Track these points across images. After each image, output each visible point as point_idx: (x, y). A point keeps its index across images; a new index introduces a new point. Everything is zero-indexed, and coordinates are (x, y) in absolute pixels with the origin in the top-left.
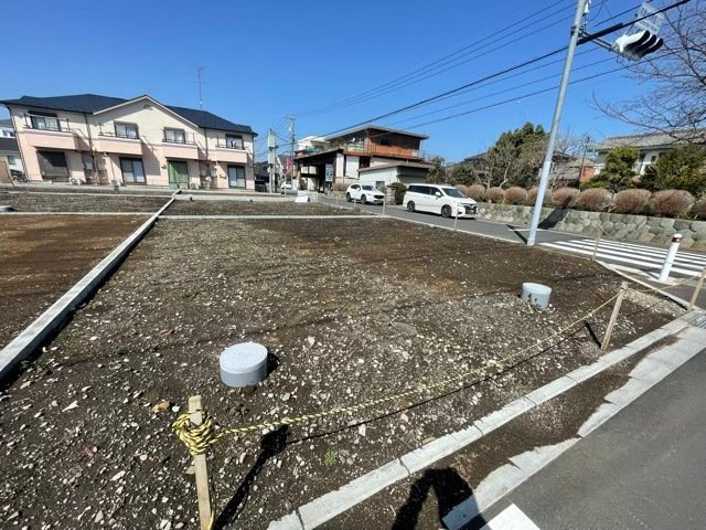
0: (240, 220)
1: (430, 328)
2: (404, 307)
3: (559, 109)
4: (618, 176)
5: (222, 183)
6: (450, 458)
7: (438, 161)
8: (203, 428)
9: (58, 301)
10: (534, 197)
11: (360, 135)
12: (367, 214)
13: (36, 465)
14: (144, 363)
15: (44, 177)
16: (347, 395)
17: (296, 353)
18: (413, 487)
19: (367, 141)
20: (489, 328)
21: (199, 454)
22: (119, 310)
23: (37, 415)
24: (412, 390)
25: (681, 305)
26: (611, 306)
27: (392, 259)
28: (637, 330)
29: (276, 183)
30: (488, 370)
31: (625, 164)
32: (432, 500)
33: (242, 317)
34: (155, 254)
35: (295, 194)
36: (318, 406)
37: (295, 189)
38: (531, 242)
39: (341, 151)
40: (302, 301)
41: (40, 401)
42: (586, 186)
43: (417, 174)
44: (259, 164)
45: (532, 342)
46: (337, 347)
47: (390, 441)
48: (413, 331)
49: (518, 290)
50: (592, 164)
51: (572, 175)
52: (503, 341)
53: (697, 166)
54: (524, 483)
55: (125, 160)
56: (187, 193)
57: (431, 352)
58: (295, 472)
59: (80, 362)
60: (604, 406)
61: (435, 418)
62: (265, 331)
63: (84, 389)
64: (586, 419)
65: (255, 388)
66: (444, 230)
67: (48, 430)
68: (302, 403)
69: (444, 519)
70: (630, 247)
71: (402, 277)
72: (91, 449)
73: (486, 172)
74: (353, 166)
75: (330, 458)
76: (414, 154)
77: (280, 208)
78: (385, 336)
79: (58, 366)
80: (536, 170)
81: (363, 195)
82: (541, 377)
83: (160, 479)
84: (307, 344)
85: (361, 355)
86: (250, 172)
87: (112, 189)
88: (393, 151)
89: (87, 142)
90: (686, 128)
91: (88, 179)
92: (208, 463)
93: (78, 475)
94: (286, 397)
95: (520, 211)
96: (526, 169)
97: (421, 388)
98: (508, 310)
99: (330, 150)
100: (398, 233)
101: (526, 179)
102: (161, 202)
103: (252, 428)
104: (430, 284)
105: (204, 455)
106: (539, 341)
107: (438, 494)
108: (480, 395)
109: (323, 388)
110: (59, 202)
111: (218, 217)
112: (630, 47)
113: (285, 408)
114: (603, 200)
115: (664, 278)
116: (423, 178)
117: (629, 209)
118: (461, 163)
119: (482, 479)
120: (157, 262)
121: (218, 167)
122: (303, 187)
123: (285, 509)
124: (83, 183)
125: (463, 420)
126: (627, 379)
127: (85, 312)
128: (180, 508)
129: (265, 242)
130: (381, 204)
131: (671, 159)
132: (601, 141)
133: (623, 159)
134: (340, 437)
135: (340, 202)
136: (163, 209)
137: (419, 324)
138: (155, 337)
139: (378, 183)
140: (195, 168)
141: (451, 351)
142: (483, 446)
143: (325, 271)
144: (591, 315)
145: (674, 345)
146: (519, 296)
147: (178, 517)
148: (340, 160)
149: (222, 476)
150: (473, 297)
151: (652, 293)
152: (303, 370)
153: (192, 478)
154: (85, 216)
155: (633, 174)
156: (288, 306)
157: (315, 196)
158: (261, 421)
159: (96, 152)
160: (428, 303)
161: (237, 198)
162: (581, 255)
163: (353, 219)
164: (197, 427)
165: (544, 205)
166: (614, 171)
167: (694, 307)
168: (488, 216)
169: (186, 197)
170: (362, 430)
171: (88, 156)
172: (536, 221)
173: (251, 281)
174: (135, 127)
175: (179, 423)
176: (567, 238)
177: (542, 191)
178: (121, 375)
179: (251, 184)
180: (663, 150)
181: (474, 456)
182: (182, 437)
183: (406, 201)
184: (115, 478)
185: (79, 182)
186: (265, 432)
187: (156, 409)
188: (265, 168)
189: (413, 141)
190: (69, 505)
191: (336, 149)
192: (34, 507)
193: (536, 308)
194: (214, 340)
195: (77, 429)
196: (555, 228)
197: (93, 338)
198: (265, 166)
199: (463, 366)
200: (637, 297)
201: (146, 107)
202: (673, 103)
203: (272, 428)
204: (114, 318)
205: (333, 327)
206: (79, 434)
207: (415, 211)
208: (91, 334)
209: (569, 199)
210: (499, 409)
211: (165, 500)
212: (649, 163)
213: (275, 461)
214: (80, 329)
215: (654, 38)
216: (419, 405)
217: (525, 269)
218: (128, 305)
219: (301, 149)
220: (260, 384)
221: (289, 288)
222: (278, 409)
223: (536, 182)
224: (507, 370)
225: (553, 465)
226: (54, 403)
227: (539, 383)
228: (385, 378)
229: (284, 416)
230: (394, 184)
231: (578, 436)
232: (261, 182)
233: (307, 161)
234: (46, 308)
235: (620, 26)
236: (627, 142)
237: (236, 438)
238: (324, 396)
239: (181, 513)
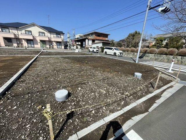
0: (60, 57)
1: (111, 85)
2: (104, 79)
3: (144, 27)
4: (159, 45)
5: (55, 47)
6: (116, 118)
7: (113, 41)
8: (51, 112)
9: (10, 79)
10: (138, 50)
11: (92, 34)
12: (94, 55)
13: (5, 124)
14: (35, 96)
15: (5, 45)
16: (89, 103)
17: (76, 92)
18: (107, 126)
19: (94, 35)
20: (126, 84)
21: (50, 119)
22: (27, 81)
23: (5, 110)
24: (106, 101)
25: (174, 78)
26: (157, 78)
27: (101, 67)
28: (163, 84)
29: (70, 47)
30: (126, 95)
31: (160, 42)
32: (112, 129)
33: (61, 83)
34: (37, 66)
35: (75, 50)
36: (82, 106)
37: (75, 48)
38: (137, 62)
39: (87, 38)
40: (77, 78)
41: (6, 106)
42: (151, 47)
43: (107, 44)
44: (65, 42)
45: (137, 88)
46: (86, 90)
47: (100, 114)
48: (106, 86)
49: (133, 75)
50: (152, 42)
51: (147, 44)
52: (130, 88)
53: (178, 42)
54: (135, 124)
55: (28, 41)
56: (46, 50)
57: (111, 91)
58: (76, 123)
59: (17, 96)
60: (155, 104)
61: (112, 108)
62: (67, 87)
63: (18, 103)
64: (151, 107)
65: (65, 101)
66: (114, 59)
67: (8, 114)
68: (77, 105)
69: (115, 134)
70: (162, 63)
71: (104, 72)
72: (20, 119)
73: (125, 44)
74: (90, 42)
75: (85, 119)
76: (106, 39)
77: (71, 54)
78: (99, 87)
79: (11, 97)
80: (138, 43)
81: (93, 50)
82: (139, 97)
83: (40, 126)
84: (79, 90)
85: (93, 92)
86: (63, 44)
87: (25, 48)
88: (101, 38)
89: (17, 36)
90: (176, 32)
91: (18, 46)
92: (52, 122)
93: (17, 126)
94: (73, 104)
95: (134, 54)
96: (136, 43)
97: (109, 100)
98: (131, 80)
99: (84, 38)
100: (103, 60)
101: (135, 45)
102: (38, 52)
103: (64, 112)
104: (111, 73)
105: (51, 120)
106: (139, 88)
107: (113, 128)
108: (124, 102)
109: (83, 101)
110: (10, 52)
111: (54, 56)
112: (162, 11)
113: (73, 107)
114: (155, 51)
115: (170, 71)
116: (109, 45)
117: (161, 53)
118: (119, 41)
119: (124, 123)
120: (38, 68)
121: (54, 43)
122: (77, 48)
123: (73, 133)
124: (17, 47)
125: (119, 108)
126: (161, 97)
127: (18, 82)
128: (45, 134)
129: (67, 63)
130: (98, 52)
131: (172, 40)
132: (154, 36)
133: (160, 40)
134: (87, 114)
135: (87, 52)
136: (39, 54)
137: (108, 84)
138: (37, 89)
139: (97, 47)
140: (47, 43)
141: (116, 91)
142: (124, 115)
143: (83, 70)
144: (152, 81)
145: (173, 88)
146: (134, 76)
147: (45, 136)
148: (87, 41)
149: (56, 125)
150: (122, 76)
151: (167, 75)
152: (78, 96)
153: (48, 126)
154: (18, 56)
155: (163, 44)
156: (73, 80)
157: (80, 50)
158: (66, 110)
159: (20, 38)
160: (110, 78)
161: (59, 51)
162: (149, 65)
163: (90, 56)
164: (49, 112)
165: (140, 52)
166: (158, 43)
167: (177, 78)
168: (126, 55)
169: (45, 51)
170: (93, 112)
171: (18, 40)
172: (138, 57)
173: (64, 73)
174: (31, 32)
175: (44, 111)
176: (146, 61)
177: (139, 48)
178: (28, 99)
179: (63, 47)
180: (170, 38)
181: (122, 118)
182: (45, 115)
183: (104, 52)
184: (27, 126)
185: (15, 47)
186: (68, 113)
187: (38, 108)
188: (67, 43)
189: (106, 36)
190: (14, 134)
191: (86, 38)
192: (5, 135)
193: (138, 79)
194: (54, 89)
195: (16, 114)
196: (143, 58)
197: (20, 89)
198: (67, 42)
199: (119, 94)
200: (163, 76)
201: (33, 26)
202: (173, 26)
203: (70, 112)
204: (26, 84)
205: (85, 85)
206: (17, 115)
207: (107, 54)
208: (20, 88)
209: (146, 51)
210: (128, 105)
211: (41, 132)
212: (167, 41)
213: (70, 121)
214: (17, 87)
215: (168, 8)
216: (108, 105)
217: (135, 69)
218: (30, 80)
219: (76, 38)
220: (66, 100)
221: (74, 75)
222: (71, 107)
223: (138, 46)
224: (131, 95)
225: (142, 119)
226: (10, 107)
227: (139, 98)
228: (99, 98)
229: (73, 109)
230: (101, 47)
231: (149, 112)
232: (66, 47)
233: (78, 41)
234: (7, 81)
235: (159, 5)
236: (161, 36)
237: (60, 115)
238: (83, 103)
239: (45, 135)
